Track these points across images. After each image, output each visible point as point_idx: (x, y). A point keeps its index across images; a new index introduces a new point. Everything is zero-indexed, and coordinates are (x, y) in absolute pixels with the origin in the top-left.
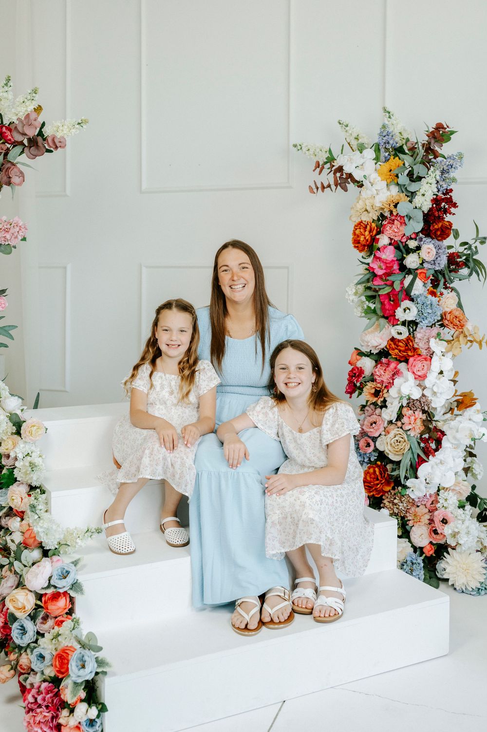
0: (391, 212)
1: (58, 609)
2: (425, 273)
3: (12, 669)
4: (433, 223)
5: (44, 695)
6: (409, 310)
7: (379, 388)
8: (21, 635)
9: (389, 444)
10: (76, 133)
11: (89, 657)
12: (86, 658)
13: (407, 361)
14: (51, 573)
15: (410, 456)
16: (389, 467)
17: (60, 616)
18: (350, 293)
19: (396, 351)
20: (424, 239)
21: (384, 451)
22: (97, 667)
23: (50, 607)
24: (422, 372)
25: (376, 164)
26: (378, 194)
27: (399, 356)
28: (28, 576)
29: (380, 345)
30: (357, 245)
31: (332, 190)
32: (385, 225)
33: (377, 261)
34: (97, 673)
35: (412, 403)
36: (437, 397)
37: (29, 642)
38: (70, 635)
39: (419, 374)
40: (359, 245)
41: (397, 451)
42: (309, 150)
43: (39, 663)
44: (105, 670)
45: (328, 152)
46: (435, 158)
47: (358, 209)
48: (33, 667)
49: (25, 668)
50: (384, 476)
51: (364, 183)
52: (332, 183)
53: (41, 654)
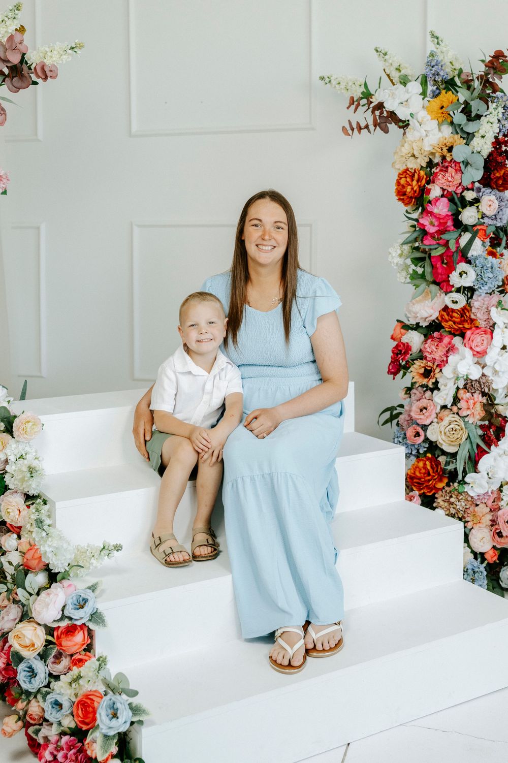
0: (444, 158)
1: (75, 645)
2: (485, 231)
3: (19, 719)
4: (494, 170)
5: (65, 751)
6: (467, 274)
7: (430, 367)
8: (29, 678)
9: (443, 433)
10: (68, 60)
11: (121, 703)
12: (118, 705)
13: (463, 336)
14: (65, 602)
15: (468, 446)
16: (442, 459)
17: (77, 653)
18: (394, 255)
19: (450, 323)
20: (483, 190)
21: (436, 442)
22: (132, 716)
23: (64, 643)
24: (482, 347)
25: (423, 99)
26: (427, 136)
27: (454, 329)
28: (36, 606)
29: (431, 316)
30: (402, 198)
31: (369, 131)
32: (437, 173)
33: (427, 216)
34: (132, 723)
35: (470, 384)
36: (499, 376)
37: (39, 687)
38: (95, 677)
39: (478, 349)
40: (405, 197)
41: (452, 441)
42: (339, 83)
43: (54, 712)
44: (141, 719)
45: (363, 86)
46: (494, 91)
47: (404, 154)
48: (47, 716)
49: (36, 718)
50: (437, 471)
51: (410, 123)
52: (371, 122)
53: (56, 701)
